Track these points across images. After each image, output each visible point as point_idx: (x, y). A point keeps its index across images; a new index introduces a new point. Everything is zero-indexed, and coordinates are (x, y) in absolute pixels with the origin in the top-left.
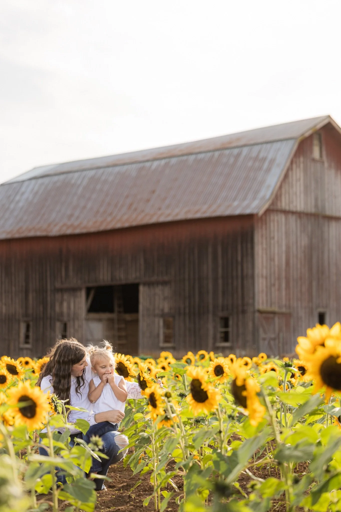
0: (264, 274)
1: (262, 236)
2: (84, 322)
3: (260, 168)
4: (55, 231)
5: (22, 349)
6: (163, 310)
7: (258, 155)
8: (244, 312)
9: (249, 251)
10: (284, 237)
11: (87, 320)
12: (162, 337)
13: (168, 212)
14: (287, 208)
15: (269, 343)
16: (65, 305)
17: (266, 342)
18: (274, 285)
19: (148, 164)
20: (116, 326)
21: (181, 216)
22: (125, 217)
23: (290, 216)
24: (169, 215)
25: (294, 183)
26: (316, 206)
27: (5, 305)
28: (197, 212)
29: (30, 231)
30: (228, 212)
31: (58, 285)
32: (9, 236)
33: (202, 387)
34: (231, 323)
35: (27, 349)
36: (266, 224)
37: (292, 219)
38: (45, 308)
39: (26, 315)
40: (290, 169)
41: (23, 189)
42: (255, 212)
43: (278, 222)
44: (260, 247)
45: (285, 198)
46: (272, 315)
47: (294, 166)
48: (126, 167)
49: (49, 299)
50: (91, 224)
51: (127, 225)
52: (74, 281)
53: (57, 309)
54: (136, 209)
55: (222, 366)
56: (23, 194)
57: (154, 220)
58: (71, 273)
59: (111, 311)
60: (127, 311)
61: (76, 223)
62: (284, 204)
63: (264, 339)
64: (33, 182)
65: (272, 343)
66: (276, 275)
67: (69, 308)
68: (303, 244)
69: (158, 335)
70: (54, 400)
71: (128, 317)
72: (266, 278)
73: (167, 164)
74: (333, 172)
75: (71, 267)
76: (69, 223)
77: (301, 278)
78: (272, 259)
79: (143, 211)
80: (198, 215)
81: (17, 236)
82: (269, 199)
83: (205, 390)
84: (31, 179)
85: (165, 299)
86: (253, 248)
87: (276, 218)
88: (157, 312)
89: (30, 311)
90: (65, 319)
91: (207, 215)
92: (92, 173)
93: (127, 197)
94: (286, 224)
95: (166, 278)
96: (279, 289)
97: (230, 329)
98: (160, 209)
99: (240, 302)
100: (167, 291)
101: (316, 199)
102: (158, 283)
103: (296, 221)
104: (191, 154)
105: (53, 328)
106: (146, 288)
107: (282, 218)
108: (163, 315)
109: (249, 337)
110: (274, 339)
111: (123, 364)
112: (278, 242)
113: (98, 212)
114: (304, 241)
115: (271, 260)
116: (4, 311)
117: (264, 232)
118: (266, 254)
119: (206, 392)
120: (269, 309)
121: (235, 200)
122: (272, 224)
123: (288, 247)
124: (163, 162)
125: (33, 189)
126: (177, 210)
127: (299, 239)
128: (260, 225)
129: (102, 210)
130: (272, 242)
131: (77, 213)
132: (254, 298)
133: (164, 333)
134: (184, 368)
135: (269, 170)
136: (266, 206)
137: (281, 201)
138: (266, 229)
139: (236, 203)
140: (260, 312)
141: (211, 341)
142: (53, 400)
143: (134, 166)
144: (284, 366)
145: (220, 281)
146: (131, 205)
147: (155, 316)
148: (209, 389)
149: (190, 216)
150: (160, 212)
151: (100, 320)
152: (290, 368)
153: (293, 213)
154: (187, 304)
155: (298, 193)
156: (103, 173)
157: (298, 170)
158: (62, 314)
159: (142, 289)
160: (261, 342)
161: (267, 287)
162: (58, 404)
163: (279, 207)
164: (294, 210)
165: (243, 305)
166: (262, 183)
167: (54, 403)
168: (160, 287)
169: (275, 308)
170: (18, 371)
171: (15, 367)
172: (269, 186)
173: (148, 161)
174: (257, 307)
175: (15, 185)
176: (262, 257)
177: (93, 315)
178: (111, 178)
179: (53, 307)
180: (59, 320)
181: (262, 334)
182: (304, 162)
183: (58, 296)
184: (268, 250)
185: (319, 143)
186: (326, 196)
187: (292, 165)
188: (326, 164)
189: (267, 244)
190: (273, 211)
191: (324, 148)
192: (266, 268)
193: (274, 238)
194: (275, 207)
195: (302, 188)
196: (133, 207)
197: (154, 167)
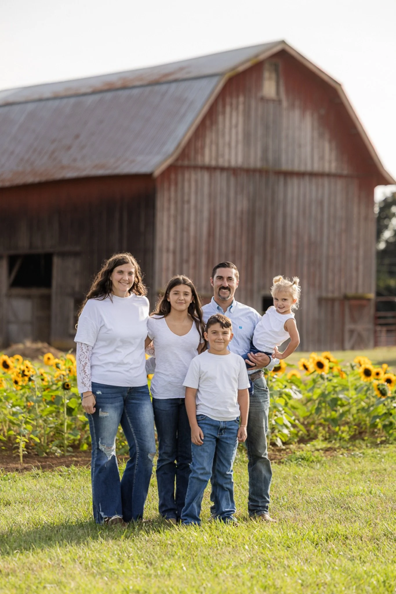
0: (171, 248)
1: (169, 200)
2: (5, 300)
6: (74, 289)
7: (181, 96)
9: (150, 219)
10: (206, 200)
11: (9, 296)
12: (72, 322)
14: (213, 163)
18: (187, 261)
19: (85, 100)
22: (42, 169)
23: (218, 173)
24: (78, 169)
25: (227, 130)
26: (265, 158)
28: (103, 167)
36: (176, 184)
37: (221, 177)
42: (150, 171)
44: (165, 214)
45: (210, 150)
47: (228, 108)
48: (65, 101)
50: (10, 175)
51: (37, 180)
54: (55, 159)
62: (208, 159)
66: (192, 249)
68: (239, 208)
69: (68, 320)
72: (174, 253)
74: (297, 113)
77: (234, 253)
78: (184, 229)
82: (172, 155)
85: (76, 273)
86: (154, 216)
87: (193, 177)
88: (68, 289)
92: (30, 107)
93: (53, 141)
94: (210, 185)
95: (78, 248)
96: (196, 267)
98: (75, 161)
100: (79, 264)
101: (265, 150)
102: (70, 254)
103: (228, 180)
104: (125, 88)
106: (60, 260)
107: (206, 176)
108: (74, 295)
112: (196, 207)
113: (22, 160)
114: (243, 204)
115: (182, 230)
117: (173, 194)
118: (176, 223)
122: (186, 185)
123: (213, 214)
124: (97, 97)
126: (89, 163)
127: (232, 202)
128: (166, 185)
129: (26, 157)
130: (186, 206)
132: (153, 278)
135: (183, 116)
136: (168, 162)
137: (203, 155)
138: (176, 191)
143: (72, 100)
146: (53, 153)
147: (66, 295)
149: (93, 172)
150: (73, 164)
151: (28, 297)
153: (222, 169)
155: (233, 144)
156: (43, 108)
157: (234, 114)
159: (56, 261)
161: (174, 263)
163: (199, 162)
164: (226, 165)
168: (72, 259)
174: (157, 289)
176: (169, 227)
177: (17, 291)
182: (244, 103)
184: (179, 218)
185: (274, 76)
186: (283, 145)
187: (224, 106)
188: (285, 104)
189: (176, 209)
190: (188, 167)
191: (282, 83)
192: (175, 240)
193: (189, 202)
194: (192, 163)
195: (240, 137)
196: (54, 156)
197: (89, 103)
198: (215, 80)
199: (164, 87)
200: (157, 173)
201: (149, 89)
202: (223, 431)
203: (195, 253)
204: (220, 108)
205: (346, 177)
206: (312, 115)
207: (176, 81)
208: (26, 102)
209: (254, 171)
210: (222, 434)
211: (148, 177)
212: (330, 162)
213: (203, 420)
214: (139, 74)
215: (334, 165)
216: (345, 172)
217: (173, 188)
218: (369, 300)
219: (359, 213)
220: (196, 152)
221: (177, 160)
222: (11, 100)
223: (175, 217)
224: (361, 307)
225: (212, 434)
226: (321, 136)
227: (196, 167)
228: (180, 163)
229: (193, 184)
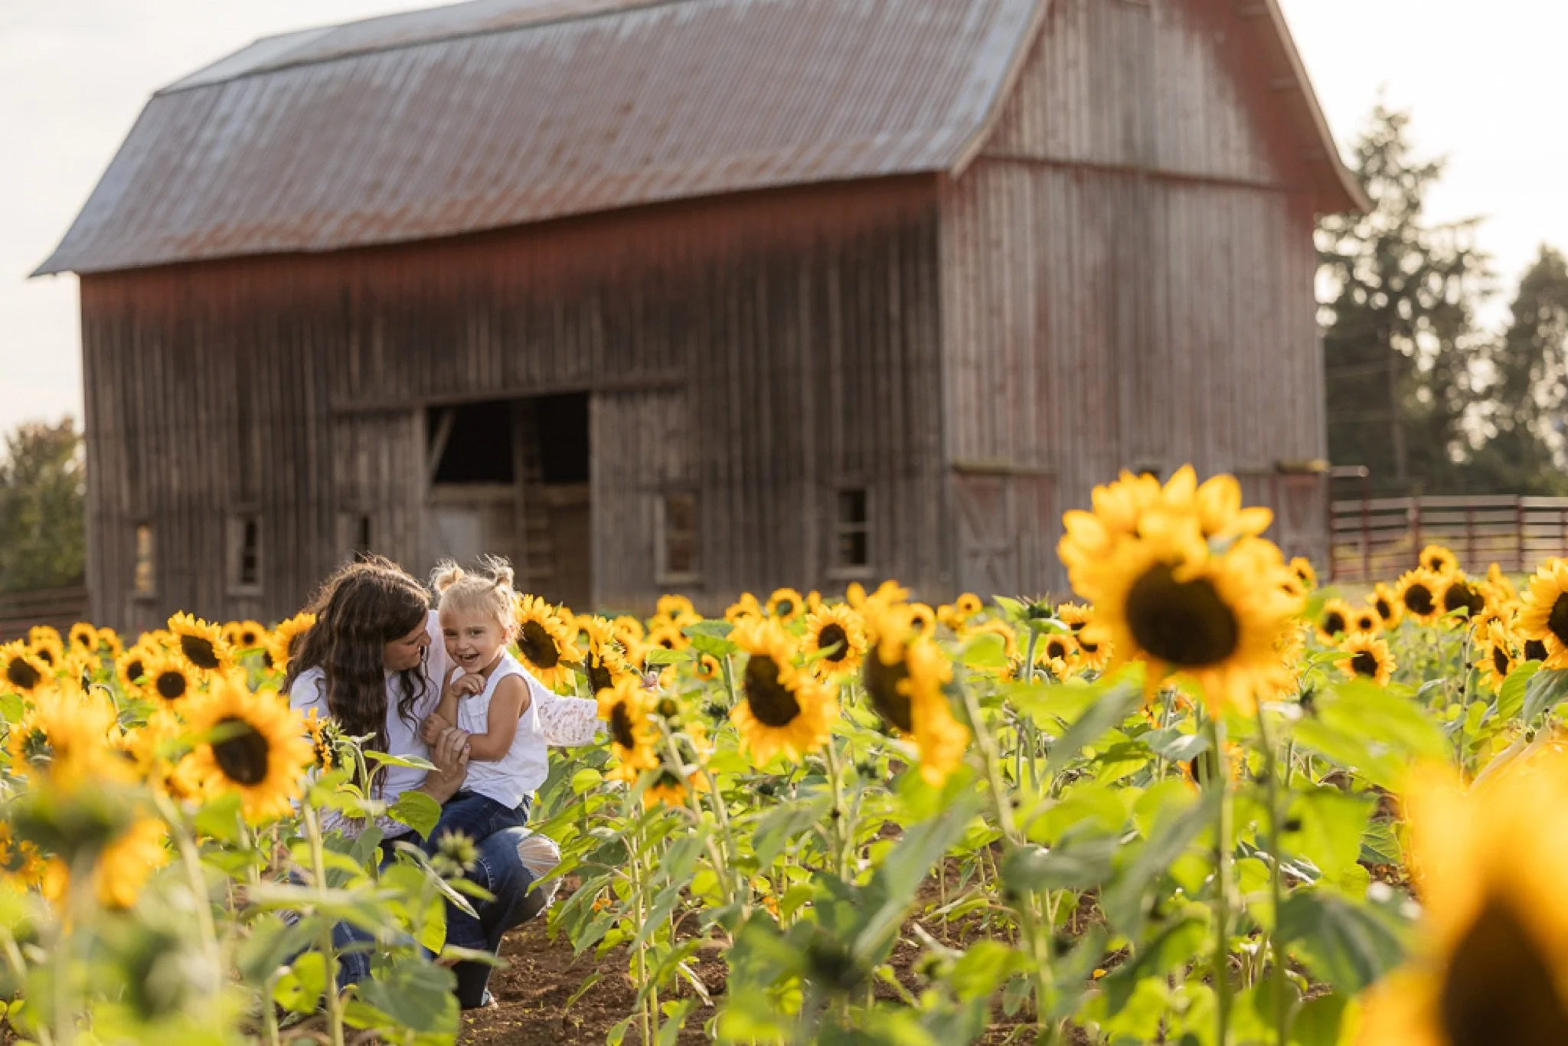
0: (972, 356)
1: (963, 239)
2: (423, 515)
3: (954, 30)
4: (326, 236)
5: (234, 600)
6: (663, 472)
8: (911, 472)
9: (925, 286)
10: (1029, 239)
11: (432, 506)
12: (661, 554)
13: (674, 168)
14: (1039, 152)
15: (990, 568)
16: (363, 460)
17: (981, 563)
18: (1002, 388)
19: (608, 23)
20: (521, 524)
21: (714, 183)
22: (543, 188)
23: (1048, 175)
24: (676, 179)
25: (1060, 74)
26: (1128, 144)
27: (179, 464)
28: (762, 167)
29: (249, 235)
30: (858, 168)
31: (340, 401)
32: (184, 254)
33: (782, 679)
34: (871, 506)
35: (249, 599)
37: (1055, 185)
38: (301, 474)
39: (244, 494)
40: (1045, 31)
41: (224, 107)
42: (940, 164)
43: (1011, 193)
44: (958, 271)
45: (1033, 120)
46: (995, 482)
47: (1059, 22)
48: (540, 33)
49: (312, 443)
50: (436, 209)
51: (546, 212)
52: (390, 388)
53: (339, 474)
55: (842, 626)
56: (225, 120)
57: (630, 195)
58: (379, 365)
59: (506, 477)
60: (552, 477)
61: (392, 210)
62: (1028, 140)
63: (975, 554)
64: (256, 83)
65: (999, 564)
66: (1009, 359)
67: (375, 470)
68: (1089, 260)
69: (651, 550)
70: (330, 735)
71: (557, 495)
72: (978, 367)
73: (666, 23)
74: (1178, 37)
75: (378, 346)
76: (370, 210)
77: (1084, 367)
78: (995, 311)
79: (596, 168)
80: (766, 179)
81: (208, 252)
82: (981, 127)
83: (789, 687)
84: (246, 76)
85: (670, 436)
86: (935, 276)
87: (1005, 182)
88: (645, 478)
89: (256, 483)
90: (365, 504)
91: (794, 176)
92: (437, 52)
93: (546, 125)
94: (1036, 201)
95: (671, 374)
96: (1019, 401)
97: (869, 527)
98: (647, 161)
99: (898, 444)
100: (677, 412)
101: (1128, 124)
102: (644, 390)
103: (1067, 193)
105: (327, 533)
106: (611, 406)
107: (1023, 181)
108: (664, 488)
109: (929, 549)
110: (1005, 554)
111: (539, 625)
112: (1012, 255)
113: (456, 174)
114: (1093, 253)
115: (990, 311)
116: (175, 484)
117: (969, 224)
118: (977, 295)
119: (792, 694)
120: (988, 462)
121: (878, 127)
122: (992, 203)
123: (1043, 272)
125: (254, 108)
126: (700, 165)
127: (1076, 246)
128: (955, 203)
129: (469, 167)
130: (994, 255)
131: (392, 178)
132: (940, 429)
133: (669, 542)
134: (725, 636)
135: (980, 35)
136: (974, 148)
137: (1019, 130)
138: (975, 218)
139: (881, 139)
140: (960, 471)
141: (811, 565)
142: (326, 736)
143: (566, 29)
144: (1028, 614)
145: (837, 381)
146: (558, 150)
147: (639, 489)
148: (800, 686)
149: (741, 181)
151: (471, 506)
152: (1045, 621)
153: (1057, 165)
154: (737, 451)
155: (1072, 105)
156: (469, 54)
157: (1071, 32)
158: (353, 489)
159: (596, 407)
160: (965, 564)
161: (979, 395)
162: (342, 749)
163: (1014, 150)
164: (1060, 154)
165: (908, 452)
166: (962, 72)
167: (331, 744)
168: (653, 402)
169: (1007, 460)
170: (217, 657)
171: (210, 645)
172: (981, 87)
173: (607, 12)
174: (950, 456)
175: (200, 95)
176: (965, 306)
177: (448, 492)
178: (495, 69)
179: (326, 468)
180: (344, 509)
181: (967, 539)
182: (1087, 10)
183: (341, 435)
184: (983, 282)
186: (1159, 112)
187: (1052, 16)
188: (1157, 15)
189: (977, 263)
190: (994, 160)
192: (978, 337)
193: (998, 244)
194: (1002, 151)
195: (1084, 89)
196: (566, 156)
197: (626, 31)
200: (959, 166)
203: (1015, 368)
205: (1267, 189)
206: (1204, 45)
209: (1110, 171)
212: (1238, 153)
215: (1245, 161)
216: (1265, 178)
217: (969, 210)
218: (1316, 474)
222: (353, 43)
223: (977, 281)
224: (1305, 491)
226: (1221, 92)
227: (1008, 160)
229: (1005, 199)
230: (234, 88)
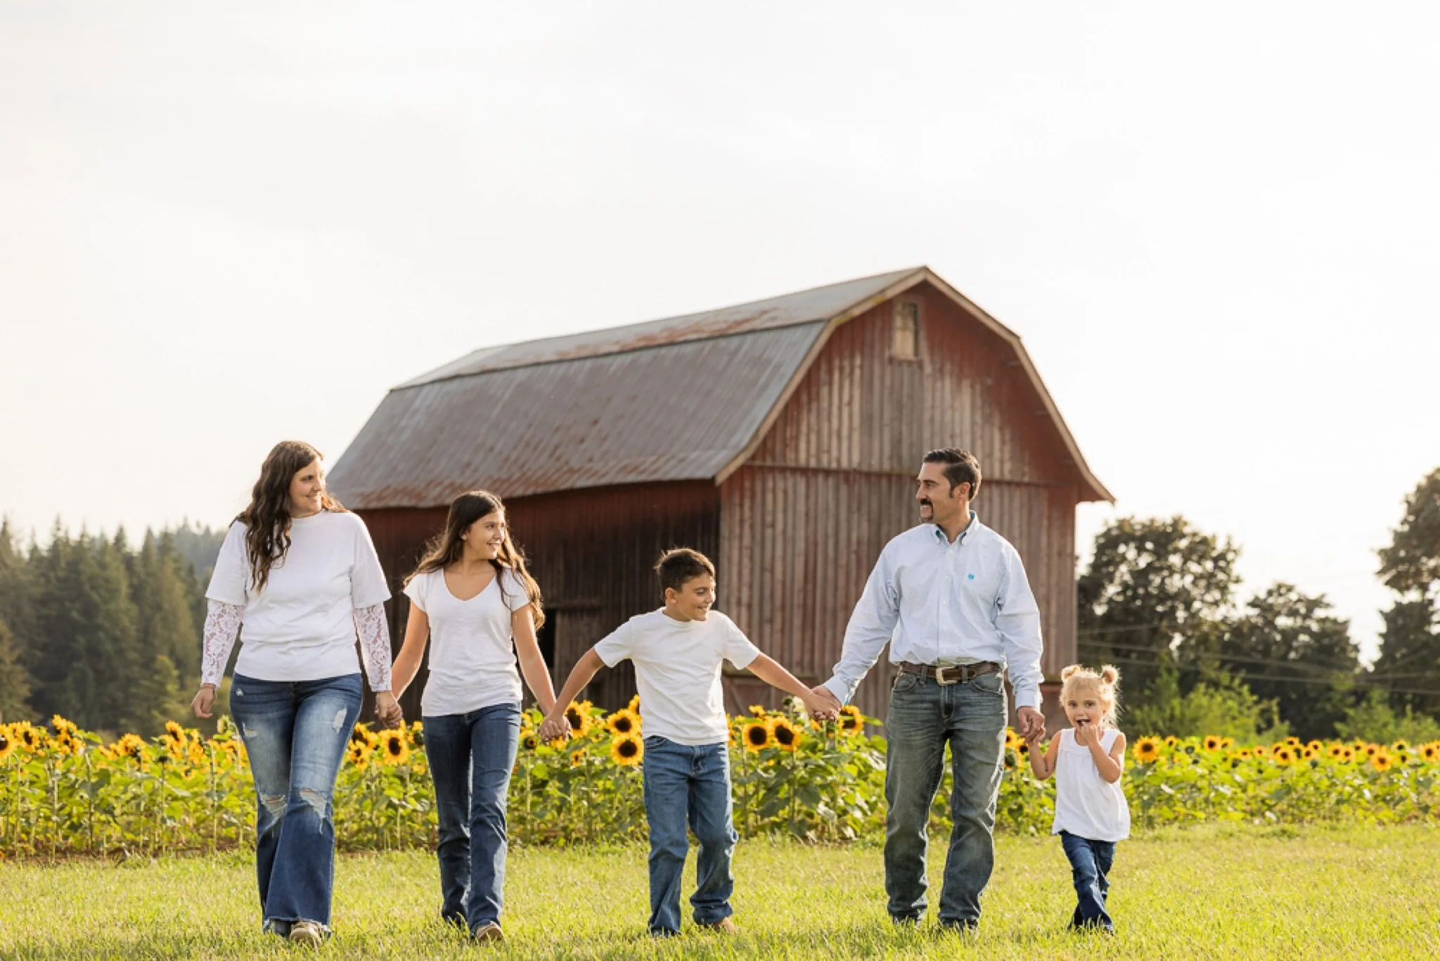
0: (745, 599)
1: (742, 522)
3: (754, 383)
4: (430, 498)
7: (762, 355)
10: (801, 523)
14: (813, 464)
18: (771, 621)
19: (608, 362)
21: (608, 478)
22: (540, 475)
23: (821, 478)
24: (595, 474)
26: (896, 454)
28: (634, 469)
30: (672, 474)
36: (753, 497)
37: (825, 489)
41: (417, 404)
42: (710, 475)
43: (785, 492)
44: (736, 543)
45: (808, 442)
48: (576, 365)
50: (488, 484)
51: (530, 491)
54: (559, 459)
56: (414, 414)
57: (569, 483)
62: (804, 455)
64: (437, 386)
66: (778, 601)
68: (854, 536)
72: (750, 606)
73: (632, 364)
74: (947, 383)
78: (766, 569)
79: (567, 462)
80: (632, 478)
82: (745, 449)
84: (433, 382)
86: (718, 546)
92: (521, 375)
93: (557, 430)
94: (807, 498)
95: (595, 602)
98: (591, 460)
100: (596, 627)
101: (896, 443)
102: (582, 611)
103: (837, 490)
104: (672, 344)
106: (566, 620)
112: (785, 533)
113: (506, 460)
115: (763, 569)
117: (747, 513)
118: (751, 559)
122: (769, 497)
123: (812, 546)
124: (628, 358)
125: (430, 405)
126: (611, 464)
127: (843, 526)
128: (737, 500)
129: (514, 454)
130: (769, 531)
135: (765, 387)
136: (740, 461)
137: (797, 450)
138: (752, 508)
146: (556, 448)
149: (619, 478)
150: (589, 466)
153: (828, 472)
155: (845, 432)
156: (539, 377)
157: (847, 384)
159: (559, 621)
163: (791, 464)
164: (834, 465)
166: (746, 413)
168: (585, 619)
173: (608, 354)
175: (411, 392)
178: (548, 390)
182: (862, 367)
184: (757, 551)
185: (911, 324)
186: (926, 435)
187: (830, 373)
188: (928, 369)
189: (753, 537)
190: (772, 469)
191: (922, 334)
192: (751, 587)
193: (773, 525)
194: (779, 463)
195: (857, 421)
196: (558, 453)
197: (613, 368)
198: (816, 329)
199: (735, 341)
200: (721, 479)
201: (710, 344)
202: (700, 763)
203: (783, 607)
204: (823, 375)
205: (1028, 485)
206: (972, 386)
207: (753, 331)
208: (514, 368)
209: (880, 475)
210: (699, 769)
211: (707, 485)
212: (1002, 462)
213: (661, 745)
214: (694, 322)
215: (1007, 466)
216: (1026, 479)
217: (747, 503)
219: (1049, 545)
220: (785, 446)
221: (753, 457)
222: (490, 366)
223: (752, 550)
225: (681, 770)
226: (987, 419)
227: (784, 470)
228: (758, 463)
229: (780, 496)
230: (427, 389)
